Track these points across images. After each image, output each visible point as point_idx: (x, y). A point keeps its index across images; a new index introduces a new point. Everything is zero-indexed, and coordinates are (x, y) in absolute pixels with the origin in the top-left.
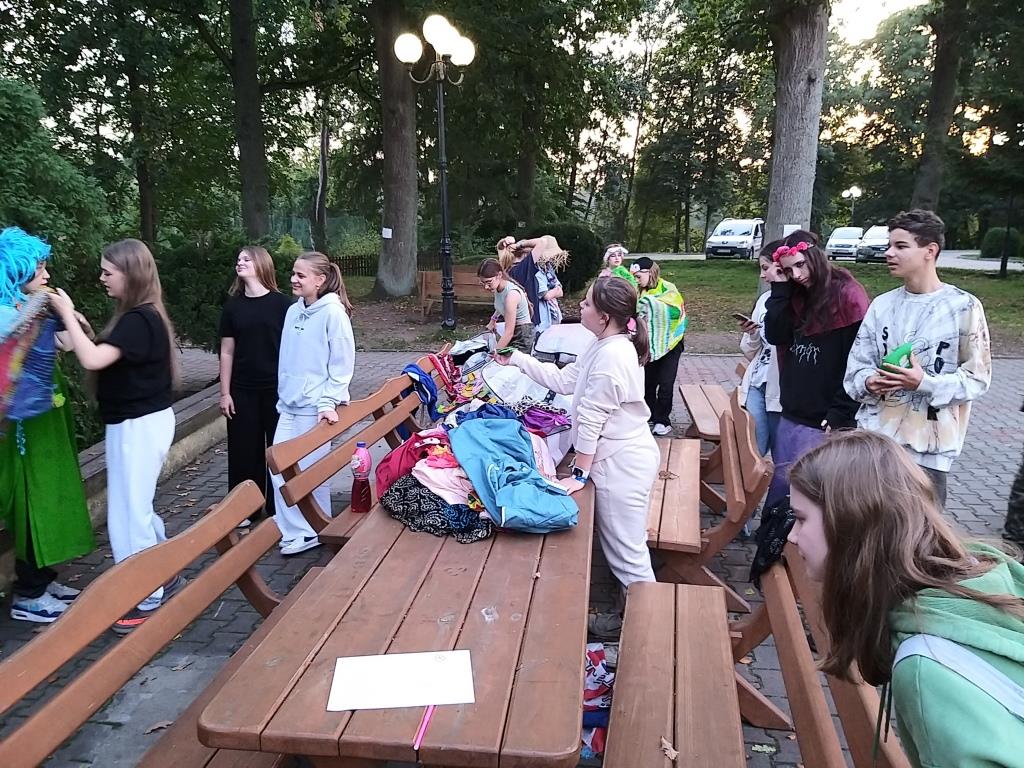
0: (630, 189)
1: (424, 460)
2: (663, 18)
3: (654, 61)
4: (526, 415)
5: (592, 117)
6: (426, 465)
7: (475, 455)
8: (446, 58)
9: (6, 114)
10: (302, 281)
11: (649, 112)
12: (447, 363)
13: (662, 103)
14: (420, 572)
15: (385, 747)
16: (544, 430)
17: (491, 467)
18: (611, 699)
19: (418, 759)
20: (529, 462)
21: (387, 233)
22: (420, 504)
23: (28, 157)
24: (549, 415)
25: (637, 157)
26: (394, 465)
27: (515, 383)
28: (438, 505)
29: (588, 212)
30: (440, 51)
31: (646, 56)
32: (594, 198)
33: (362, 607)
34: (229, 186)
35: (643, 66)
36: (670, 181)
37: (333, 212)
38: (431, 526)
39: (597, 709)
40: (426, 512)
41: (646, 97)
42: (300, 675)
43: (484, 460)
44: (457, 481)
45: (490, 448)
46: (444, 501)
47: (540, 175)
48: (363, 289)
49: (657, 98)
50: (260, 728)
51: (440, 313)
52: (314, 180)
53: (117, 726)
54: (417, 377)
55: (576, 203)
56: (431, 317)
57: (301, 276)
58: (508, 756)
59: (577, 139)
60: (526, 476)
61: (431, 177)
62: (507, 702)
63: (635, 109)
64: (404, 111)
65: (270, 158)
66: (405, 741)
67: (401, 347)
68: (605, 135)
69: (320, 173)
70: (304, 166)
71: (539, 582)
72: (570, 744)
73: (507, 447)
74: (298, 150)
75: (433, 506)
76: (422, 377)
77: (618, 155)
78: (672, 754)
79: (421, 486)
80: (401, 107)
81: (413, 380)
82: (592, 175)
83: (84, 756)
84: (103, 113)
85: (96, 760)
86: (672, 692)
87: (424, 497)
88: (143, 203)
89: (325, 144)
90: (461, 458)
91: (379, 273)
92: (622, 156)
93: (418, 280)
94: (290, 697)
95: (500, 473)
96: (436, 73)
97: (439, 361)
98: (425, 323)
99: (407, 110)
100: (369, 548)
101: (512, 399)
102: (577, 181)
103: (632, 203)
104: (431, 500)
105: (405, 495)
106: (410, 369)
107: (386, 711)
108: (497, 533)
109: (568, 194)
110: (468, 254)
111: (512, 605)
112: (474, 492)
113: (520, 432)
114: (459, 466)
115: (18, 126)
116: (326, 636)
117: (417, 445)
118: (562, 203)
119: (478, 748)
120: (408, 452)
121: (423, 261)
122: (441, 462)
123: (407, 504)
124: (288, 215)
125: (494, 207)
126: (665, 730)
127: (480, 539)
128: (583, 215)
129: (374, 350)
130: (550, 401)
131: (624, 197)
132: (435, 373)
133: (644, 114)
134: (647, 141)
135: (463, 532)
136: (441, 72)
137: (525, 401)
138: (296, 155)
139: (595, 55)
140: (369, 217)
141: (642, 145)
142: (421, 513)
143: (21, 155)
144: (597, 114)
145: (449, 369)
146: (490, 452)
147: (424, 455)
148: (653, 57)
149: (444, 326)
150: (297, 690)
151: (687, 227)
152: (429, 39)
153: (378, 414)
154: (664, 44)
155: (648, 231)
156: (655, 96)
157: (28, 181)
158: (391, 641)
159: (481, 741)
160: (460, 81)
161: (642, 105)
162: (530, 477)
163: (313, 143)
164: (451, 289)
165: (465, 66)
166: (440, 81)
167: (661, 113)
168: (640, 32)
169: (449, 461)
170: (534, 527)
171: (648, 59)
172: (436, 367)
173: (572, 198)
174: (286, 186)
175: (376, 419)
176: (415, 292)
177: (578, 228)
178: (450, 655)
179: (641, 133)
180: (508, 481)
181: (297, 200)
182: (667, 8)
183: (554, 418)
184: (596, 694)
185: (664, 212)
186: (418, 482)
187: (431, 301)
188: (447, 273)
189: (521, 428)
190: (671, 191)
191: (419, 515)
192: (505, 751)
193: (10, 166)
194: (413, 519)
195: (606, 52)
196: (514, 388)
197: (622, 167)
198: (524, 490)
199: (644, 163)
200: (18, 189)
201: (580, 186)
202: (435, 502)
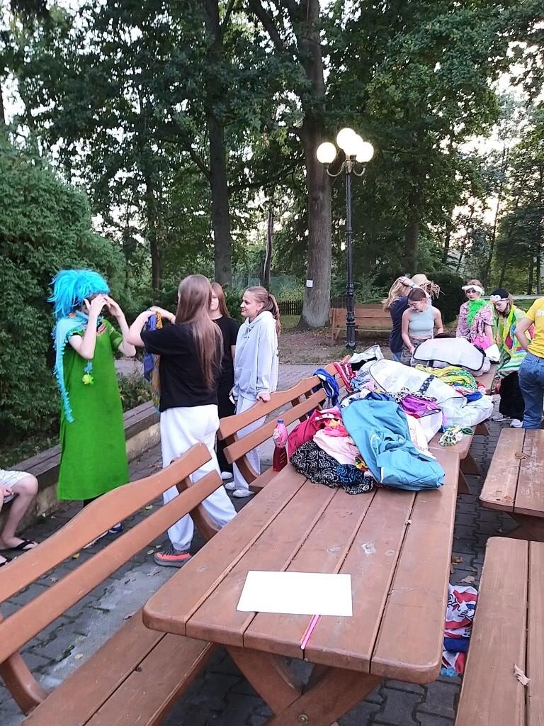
0: (492, 248)
1: (322, 430)
2: (518, 122)
3: (511, 154)
4: (404, 402)
5: (462, 196)
6: (323, 434)
7: (360, 427)
8: (353, 157)
9: (66, 206)
10: (248, 306)
11: (507, 192)
12: (347, 369)
13: (518, 184)
14: (316, 513)
15: (279, 644)
16: (418, 413)
17: (374, 436)
18: (471, 631)
19: (304, 657)
20: (405, 435)
21: (310, 283)
22: (318, 463)
23: (78, 233)
24: (422, 402)
25: (497, 225)
26: (300, 434)
27: (396, 377)
28: (331, 464)
29: (459, 266)
30: (348, 153)
31: (504, 152)
32: (464, 256)
33: (271, 535)
34: (207, 257)
35: (501, 158)
36: (524, 241)
37: (275, 273)
38: (327, 479)
39: (460, 638)
40: (323, 469)
41: (505, 180)
42: (220, 581)
43: (368, 431)
44: (347, 447)
45: (374, 424)
46: (337, 461)
47: (421, 241)
48: (292, 324)
49: (513, 180)
50: (186, 618)
51: (345, 339)
52: (263, 252)
53: (106, 611)
54: (324, 378)
55: (450, 260)
56: (338, 340)
57: (247, 302)
58: (378, 664)
59: (451, 214)
60: (401, 445)
61: (343, 247)
62: (379, 619)
63: (496, 191)
64: (323, 198)
65: (234, 238)
66: (294, 641)
67: (317, 361)
68: (472, 210)
69: (267, 248)
70: (257, 243)
71: (410, 527)
72: (431, 660)
73: (387, 423)
74: (254, 232)
75: (328, 465)
76: (328, 378)
77: (482, 224)
78: (524, 680)
79: (319, 449)
80: (321, 195)
81: (321, 380)
82: (463, 240)
83: (82, 630)
84: (132, 212)
85: (89, 634)
86: (524, 627)
87: (322, 458)
88: (154, 270)
89: (271, 226)
90: (350, 428)
91: (303, 312)
92: (485, 224)
93: (330, 316)
94: (211, 597)
95: (380, 442)
96: (346, 168)
97: (341, 367)
98: (335, 345)
99: (326, 198)
100: (280, 494)
101: (393, 390)
102: (451, 244)
103: (493, 259)
104: (327, 460)
105: (308, 456)
106: (320, 372)
107: (281, 615)
108: (378, 488)
109: (444, 254)
110: (368, 298)
111: (387, 543)
112: (360, 456)
113: (397, 412)
114: (349, 435)
115: (73, 213)
116: (242, 554)
117: (317, 418)
118: (439, 260)
119: (353, 654)
120: (311, 424)
121: (334, 303)
122: (335, 432)
123: (308, 462)
124: (246, 276)
125: (387, 266)
126: (518, 659)
127: (364, 492)
128: (455, 268)
129: (298, 363)
130: (424, 392)
131: (487, 254)
132: (338, 376)
133: (503, 193)
134: (505, 213)
135: (351, 485)
136: (349, 167)
137: (403, 391)
138: (252, 235)
139: (464, 153)
140: (299, 276)
141: (502, 216)
142: (319, 469)
143: (74, 232)
144: (465, 194)
145: (348, 373)
146: (373, 425)
147: (323, 426)
148: (510, 152)
149: (348, 346)
150: (216, 593)
151: (538, 275)
152: (341, 146)
153: (295, 402)
154: (518, 141)
155: (507, 279)
156: (511, 180)
157: (77, 248)
158: (291, 562)
159: (356, 648)
160: (363, 173)
161: (501, 187)
162: (404, 446)
163: (263, 226)
164: (353, 320)
165: (366, 163)
166: (348, 174)
167: (517, 192)
168: (499, 134)
169: (341, 431)
170: (408, 485)
171: (506, 153)
172: (339, 371)
173: (446, 256)
174: (244, 256)
175: (294, 406)
176: (328, 324)
177: (450, 276)
178: (335, 576)
179: (500, 207)
180: (387, 449)
181: (251, 266)
182: (520, 115)
183: (426, 404)
184: (460, 625)
185: (520, 265)
186: (317, 446)
187: (339, 329)
188: (350, 309)
189: (398, 408)
190: (525, 249)
191: (317, 471)
192: (376, 659)
193: (67, 238)
194: (313, 474)
195: (473, 150)
196: (395, 382)
197: (486, 233)
198: (400, 456)
199: (502, 230)
200: (71, 253)
201: (453, 247)
202: (330, 462)
